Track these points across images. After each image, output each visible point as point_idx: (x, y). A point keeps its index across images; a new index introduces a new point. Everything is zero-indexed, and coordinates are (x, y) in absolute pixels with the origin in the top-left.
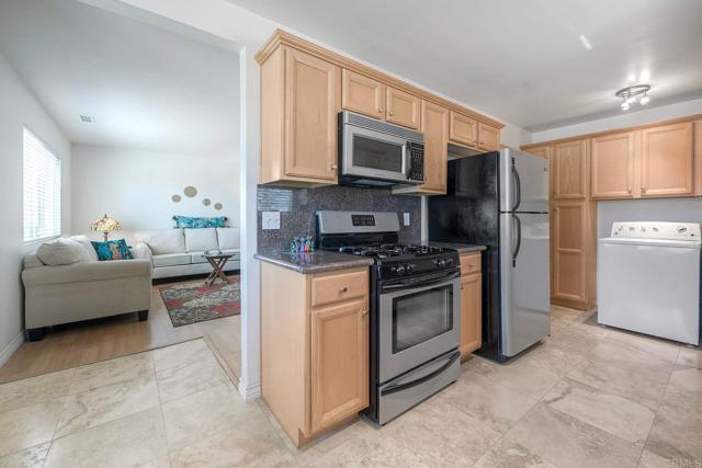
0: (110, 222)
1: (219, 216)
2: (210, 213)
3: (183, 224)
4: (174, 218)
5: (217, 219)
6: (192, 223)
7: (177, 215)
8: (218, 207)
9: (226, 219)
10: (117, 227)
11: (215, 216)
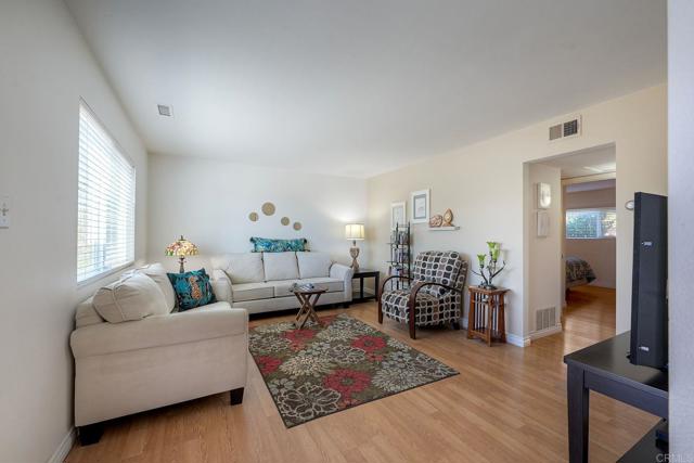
0: (187, 245)
1: (298, 238)
2: (288, 234)
3: (261, 248)
4: (252, 240)
5: (296, 241)
6: (272, 246)
7: (254, 236)
8: (297, 226)
9: (305, 241)
10: (194, 251)
11: (295, 238)
